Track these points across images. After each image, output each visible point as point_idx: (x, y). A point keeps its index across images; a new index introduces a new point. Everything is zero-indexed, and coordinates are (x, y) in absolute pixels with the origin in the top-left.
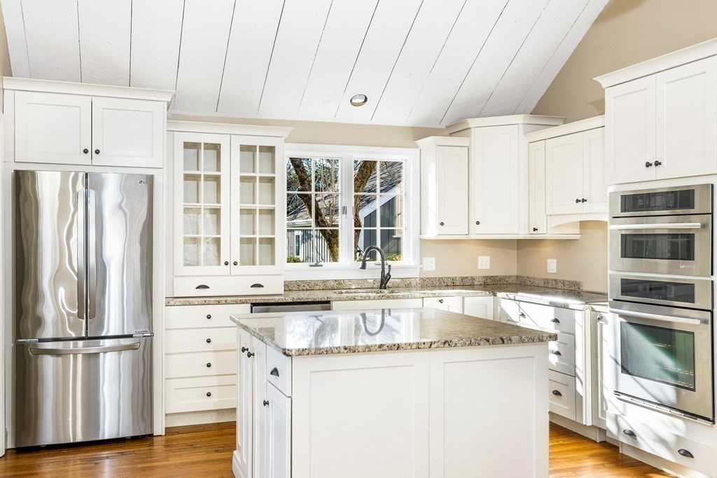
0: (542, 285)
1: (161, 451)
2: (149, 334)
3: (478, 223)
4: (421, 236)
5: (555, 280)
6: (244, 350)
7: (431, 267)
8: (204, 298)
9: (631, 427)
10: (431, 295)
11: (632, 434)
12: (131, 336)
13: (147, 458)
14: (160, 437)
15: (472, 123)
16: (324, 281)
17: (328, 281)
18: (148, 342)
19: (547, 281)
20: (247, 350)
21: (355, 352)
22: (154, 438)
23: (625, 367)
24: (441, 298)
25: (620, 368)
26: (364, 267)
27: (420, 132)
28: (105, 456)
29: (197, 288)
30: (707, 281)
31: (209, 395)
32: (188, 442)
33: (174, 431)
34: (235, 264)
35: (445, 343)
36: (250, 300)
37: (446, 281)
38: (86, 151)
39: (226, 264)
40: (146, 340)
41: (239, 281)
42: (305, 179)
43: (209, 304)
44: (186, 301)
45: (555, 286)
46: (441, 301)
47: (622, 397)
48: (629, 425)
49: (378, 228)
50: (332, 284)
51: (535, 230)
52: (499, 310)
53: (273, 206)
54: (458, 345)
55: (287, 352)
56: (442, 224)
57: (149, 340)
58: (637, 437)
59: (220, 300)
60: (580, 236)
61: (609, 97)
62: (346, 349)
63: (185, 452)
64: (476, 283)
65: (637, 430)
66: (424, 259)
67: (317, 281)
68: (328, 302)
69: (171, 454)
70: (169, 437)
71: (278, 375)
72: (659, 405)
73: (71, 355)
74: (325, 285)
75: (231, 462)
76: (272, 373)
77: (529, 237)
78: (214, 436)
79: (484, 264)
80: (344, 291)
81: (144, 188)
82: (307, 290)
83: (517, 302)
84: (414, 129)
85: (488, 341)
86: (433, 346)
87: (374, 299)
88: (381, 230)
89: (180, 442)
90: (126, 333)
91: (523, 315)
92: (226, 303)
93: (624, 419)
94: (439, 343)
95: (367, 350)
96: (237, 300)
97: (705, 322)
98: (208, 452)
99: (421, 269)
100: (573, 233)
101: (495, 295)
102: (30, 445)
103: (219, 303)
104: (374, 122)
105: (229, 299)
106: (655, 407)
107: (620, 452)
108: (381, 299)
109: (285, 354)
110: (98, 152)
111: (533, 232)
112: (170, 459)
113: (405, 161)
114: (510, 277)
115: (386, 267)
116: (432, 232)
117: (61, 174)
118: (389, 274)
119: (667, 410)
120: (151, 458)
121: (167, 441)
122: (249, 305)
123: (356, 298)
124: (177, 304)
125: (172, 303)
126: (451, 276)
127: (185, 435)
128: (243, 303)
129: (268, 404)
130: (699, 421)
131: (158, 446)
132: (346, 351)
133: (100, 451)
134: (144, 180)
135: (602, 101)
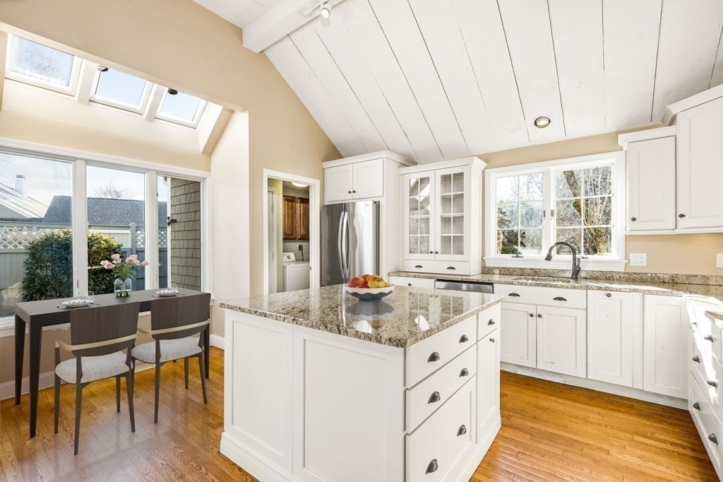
7: (639, 261)
36: (437, 277)
41: (441, 264)
50: (528, 271)
67: (516, 268)
82: (507, 274)
87: (531, 285)
92: (419, 277)
103: (415, 277)
118: (578, 266)
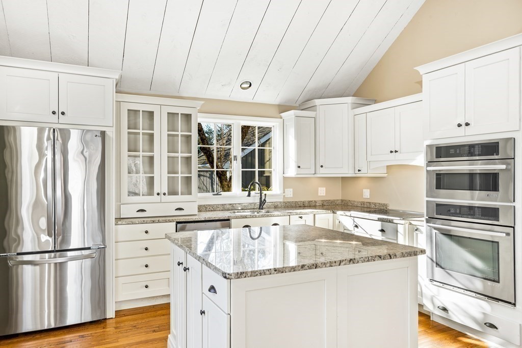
0: (360, 206)
1: (112, 333)
2: (103, 246)
3: (322, 166)
4: (284, 175)
5: (369, 203)
6: (179, 264)
7: (290, 194)
8: (142, 218)
9: (443, 304)
10: (294, 214)
11: (445, 309)
12: (89, 248)
13: (102, 340)
14: (111, 320)
15: (317, 102)
16: (222, 205)
17: (225, 204)
18: (102, 253)
19: (363, 203)
20: (182, 264)
21: (283, 272)
22: (107, 320)
23: (439, 263)
24: (301, 216)
25: (435, 265)
26: (249, 195)
27: (283, 108)
28: (69, 339)
29: (137, 211)
30: (511, 206)
31: (147, 287)
32: (132, 323)
33: (122, 313)
34: (164, 194)
35: (350, 261)
36: (175, 220)
37: (299, 203)
38: (54, 113)
39: (158, 194)
40: (101, 250)
41: (167, 206)
42: (205, 139)
43: (147, 223)
44: (130, 220)
45: (369, 206)
46: (301, 217)
47: (435, 283)
48: (442, 303)
49: (257, 170)
50: (228, 206)
51: (359, 171)
52: (337, 222)
53: (190, 155)
54: (360, 262)
55: (227, 276)
56: (299, 167)
57: (102, 250)
58: (449, 312)
59: (155, 220)
60: (387, 174)
61: (425, 80)
62: (276, 271)
63: (130, 333)
64: (317, 204)
65: (448, 307)
66: (286, 190)
67: (218, 205)
68: (228, 220)
69: (120, 335)
70: (118, 319)
71: (215, 292)
72: (467, 290)
73: (47, 265)
74: (224, 208)
75: (167, 341)
76: (209, 290)
77: (354, 175)
78: (151, 317)
79: (322, 193)
80: (236, 211)
81: (99, 140)
82: (212, 211)
83: (353, 218)
84: (279, 106)
85: (381, 258)
86: (342, 264)
88: (259, 171)
89: (127, 323)
90: (86, 246)
91: (356, 226)
92: (159, 222)
93: (438, 299)
94: (346, 261)
95: (292, 270)
96: (165, 219)
97: (508, 234)
98: (147, 333)
99: (284, 196)
100: (382, 172)
101: (334, 213)
102: (12, 333)
103: (154, 222)
104: (254, 101)
105: (161, 219)
106: (462, 291)
107: (431, 319)
108: (263, 217)
109: (225, 277)
110: (63, 113)
111: (357, 172)
112: (119, 340)
113: (274, 126)
114: (338, 200)
115: (263, 195)
116: (292, 172)
117: (38, 129)
118: (265, 200)
119: (474, 294)
120: (105, 340)
121: (117, 323)
122: (175, 223)
123: (247, 217)
124: (124, 223)
125: (119, 222)
126: (303, 200)
127: (130, 317)
128: (171, 222)
129: (204, 313)
130: (500, 303)
131: (110, 328)
132: (276, 272)
133: (65, 334)
134: (99, 134)
135: (420, 83)
